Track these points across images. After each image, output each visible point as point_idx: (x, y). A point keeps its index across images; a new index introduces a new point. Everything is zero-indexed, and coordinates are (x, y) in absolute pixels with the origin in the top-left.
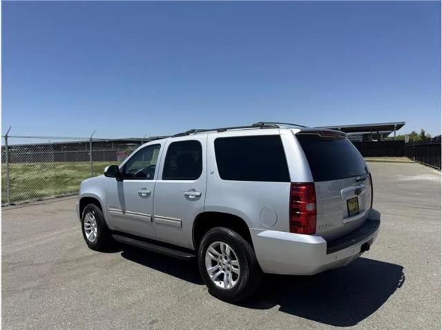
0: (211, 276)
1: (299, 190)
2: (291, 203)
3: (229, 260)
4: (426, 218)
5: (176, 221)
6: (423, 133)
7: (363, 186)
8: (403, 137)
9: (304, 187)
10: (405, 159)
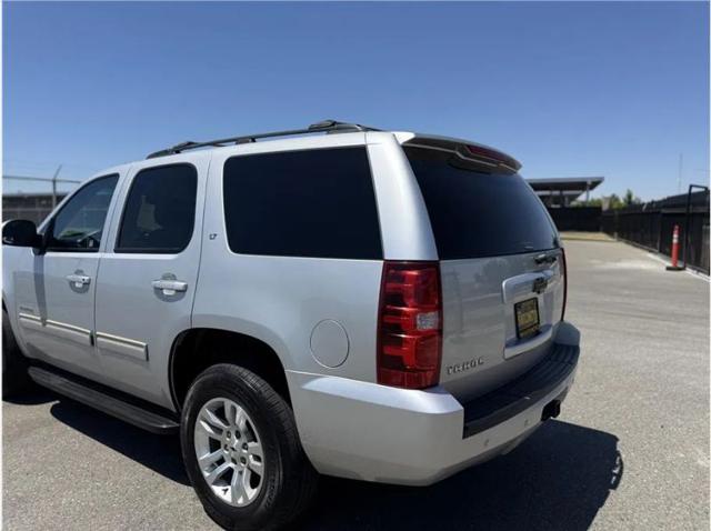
0: (206, 474)
1: (403, 279)
2: (383, 312)
3: (244, 439)
4: (649, 336)
5: (135, 345)
6: (630, 196)
7: (550, 273)
8: (599, 201)
9: (414, 273)
10: (602, 236)
